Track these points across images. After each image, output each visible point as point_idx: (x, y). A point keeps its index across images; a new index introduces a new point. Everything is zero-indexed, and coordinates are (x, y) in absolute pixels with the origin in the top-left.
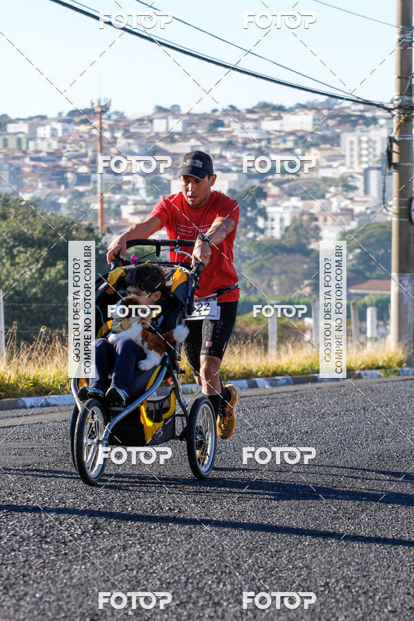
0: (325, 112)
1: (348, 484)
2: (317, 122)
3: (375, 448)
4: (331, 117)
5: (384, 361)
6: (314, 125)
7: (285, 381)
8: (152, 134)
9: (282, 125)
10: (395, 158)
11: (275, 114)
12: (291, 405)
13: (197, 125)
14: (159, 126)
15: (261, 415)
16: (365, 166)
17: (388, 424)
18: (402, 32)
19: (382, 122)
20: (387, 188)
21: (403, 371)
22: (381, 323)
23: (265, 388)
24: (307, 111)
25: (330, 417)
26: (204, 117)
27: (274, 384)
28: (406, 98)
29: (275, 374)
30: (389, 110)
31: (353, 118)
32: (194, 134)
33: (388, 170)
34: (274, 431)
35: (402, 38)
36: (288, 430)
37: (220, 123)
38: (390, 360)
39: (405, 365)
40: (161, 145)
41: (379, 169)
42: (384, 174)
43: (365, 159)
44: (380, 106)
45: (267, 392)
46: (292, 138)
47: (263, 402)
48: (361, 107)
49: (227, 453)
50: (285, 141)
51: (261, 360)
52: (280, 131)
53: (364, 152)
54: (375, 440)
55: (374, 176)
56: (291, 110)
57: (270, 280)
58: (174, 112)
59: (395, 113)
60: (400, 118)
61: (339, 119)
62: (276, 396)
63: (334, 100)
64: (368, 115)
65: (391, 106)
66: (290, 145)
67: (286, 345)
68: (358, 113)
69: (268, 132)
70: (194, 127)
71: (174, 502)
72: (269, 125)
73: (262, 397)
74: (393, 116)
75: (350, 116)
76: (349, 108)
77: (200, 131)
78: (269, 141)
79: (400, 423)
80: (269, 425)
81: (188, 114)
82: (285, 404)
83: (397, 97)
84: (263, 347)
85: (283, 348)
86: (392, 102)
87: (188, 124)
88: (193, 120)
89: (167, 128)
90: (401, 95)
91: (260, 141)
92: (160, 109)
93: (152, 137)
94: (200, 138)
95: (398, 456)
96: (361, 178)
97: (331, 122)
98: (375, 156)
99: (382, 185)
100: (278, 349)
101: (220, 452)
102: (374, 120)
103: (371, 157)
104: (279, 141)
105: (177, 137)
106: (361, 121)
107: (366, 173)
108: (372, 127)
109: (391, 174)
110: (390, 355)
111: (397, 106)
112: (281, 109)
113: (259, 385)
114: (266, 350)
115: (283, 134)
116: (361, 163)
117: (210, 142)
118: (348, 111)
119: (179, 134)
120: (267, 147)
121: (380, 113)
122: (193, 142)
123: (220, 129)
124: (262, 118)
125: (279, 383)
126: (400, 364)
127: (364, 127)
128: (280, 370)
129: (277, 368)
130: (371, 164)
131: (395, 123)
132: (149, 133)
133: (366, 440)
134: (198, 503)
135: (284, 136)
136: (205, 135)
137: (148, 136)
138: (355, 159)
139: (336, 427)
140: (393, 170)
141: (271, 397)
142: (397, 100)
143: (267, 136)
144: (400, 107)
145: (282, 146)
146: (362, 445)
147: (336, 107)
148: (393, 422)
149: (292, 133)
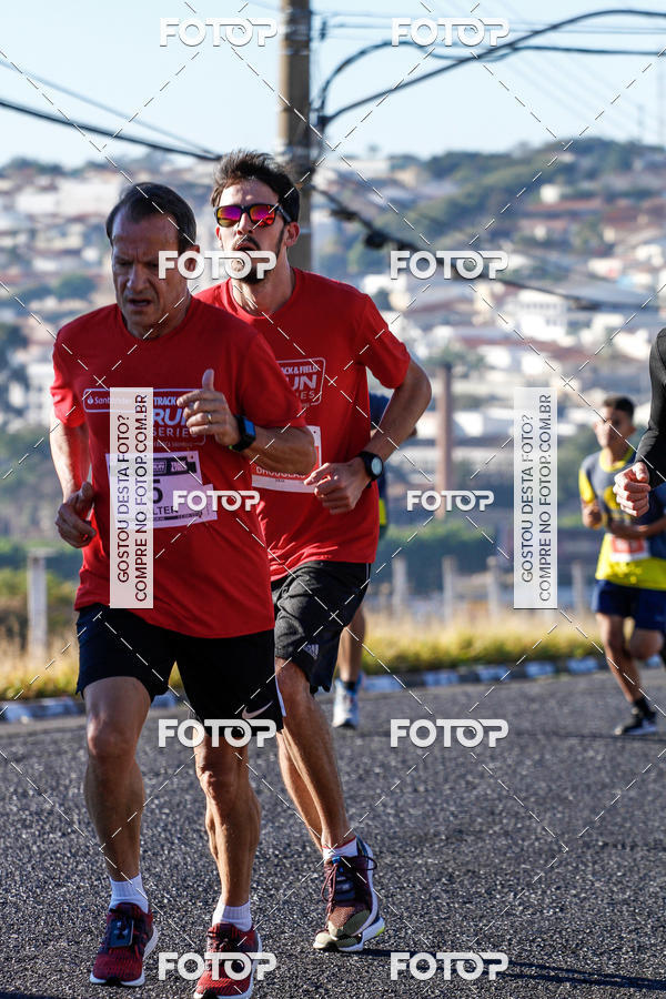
1: (178, 911)
7: (60, 710)
9: (58, 203)
11: (44, 181)
12: (69, 756)
15: (10, 776)
23: (19, 721)
24: (106, 178)
27: (39, 714)
28: (300, 151)
29: (41, 694)
34: (34, 808)
35: (291, 33)
45: (24, 730)
46: (77, 229)
47: (14, 749)
50: (64, 235)
51: (15, 668)
52: (54, 215)
56: (76, 174)
57: (35, 509)
62: (42, 737)
63: (159, 155)
66: (73, 241)
67: (63, 637)
69: (31, 218)
72: (33, 202)
73: (14, 740)
76: (189, 170)
78: (33, 233)
80: (25, 795)
82: (59, 753)
83: (281, 149)
84: (17, 640)
85: (58, 644)
90: (290, 144)
91: (13, 233)
95: (277, 856)
100: (49, 645)
104: (53, 233)
112: (55, 171)
113: (10, 715)
114: (23, 646)
115: (59, 221)
118: (188, 177)
120: (30, 247)
124: (18, 189)
125: (50, 712)
128: (51, 687)
129: (45, 684)
135: (61, 224)
139: (157, 798)
141: (30, 739)
142: (283, 154)
143: (28, 225)
145: (59, 244)
147: (166, 168)
149: (80, 219)
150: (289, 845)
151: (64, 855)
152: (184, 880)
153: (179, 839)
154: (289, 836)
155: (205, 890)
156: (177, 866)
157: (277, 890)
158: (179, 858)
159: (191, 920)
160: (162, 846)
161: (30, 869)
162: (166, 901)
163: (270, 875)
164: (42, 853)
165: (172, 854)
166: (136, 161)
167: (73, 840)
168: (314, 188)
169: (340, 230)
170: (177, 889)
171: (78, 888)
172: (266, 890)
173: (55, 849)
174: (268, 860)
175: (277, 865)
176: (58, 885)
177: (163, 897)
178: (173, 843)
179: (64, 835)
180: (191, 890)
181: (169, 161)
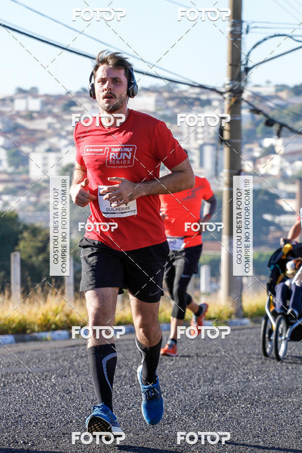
0: (166, 95)
1: (182, 421)
2: (159, 103)
3: (205, 389)
4: (172, 99)
5: (215, 313)
6: (156, 105)
8: (14, 113)
10: (226, 136)
12: (133, 351)
13: (53, 104)
14: (20, 105)
16: (200, 142)
17: (217, 368)
18: (233, 25)
19: (215, 103)
20: (219, 162)
21: (232, 322)
22: (214, 279)
24: (150, 94)
25: (167, 362)
26: (59, 97)
28: (236, 83)
30: (221, 93)
31: (191, 100)
32: (50, 113)
33: (220, 146)
35: (233, 31)
36: (130, 373)
37: (73, 104)
38: (221, 312)
39: (233, 317)
40: (20, 121)
41: (212, 145)
42: (217, 149)
43: (200, 136)
44: (214, 90)
48: (197, 90)
49: (75, 393)
53: (200, 130)
54: (206, 382)
55: (209, 151)
58: (32, 93)
59: (226, 95)
60: (230, 100)
61: (177, 101)
63: (173, 84)
64: (204, 97)
65: (223, 90)
68: (194, 96)
70: (50, 107)
71: (28, 436)
74: (225, 98)
75: (186, 98)
76: (186, 91)
77: (56, 110)
79: (228, 368)
81: (46, 95)
82: (128, 350)
83: (228, 82)
86: (224, 87)
87: (45, 104)
88: (49, 100)
89: (27, 107)
90: (232, 80)
92: (21, 91)
93: (13, 115)
94: (56, 116)
95: (226, 397)
96: (197, 153)
97: (171, 104)
98: (209, 133)
99: (214, 159)
101: (70, 393)
102: (208, 102)
103: (206, 134)
105: (35, 115)
106: (197, 103)
107: (201, 148)
108: (206, 108)
109: (222, 149)
110: (221, 308)
111: (228, 90)
116: (196, 139)
117: (64, 120)
118: (186, 94)
119: (37, 112)
121: (214, 96)
122: (50, 120)
123: (74, 109)
126: (230, 317)
127: (199, 108)
129: (122, 319)
130: (206, 141)
131: (226, 104)
132: (11, 111)
133: (198, 383)
134: (49, 437)
136: (60, 114)
137: (9, 114)
138: (192, 136)
139: (172, 370)
140: (224, 146)
142: (229, 84)
144: (231, 90)
146: (194, 387)
147: (176, 90)
148: (223, 367)
150: (231, 392)
151: (131, 395)
152: (185, 407)
153: (182, 389)
154: (231, 388)
155: (194, 412)
156: (181, 401)
157: (226, 412)
158: (182, 397)
159: (188, 425)
160: (175, 392)
161: (116, 401)
162: (177, 416)
163: (223, 405)
164: (121, 394)
165: (179, 395)
166: (163, 87)
167: (134, 389)
168: (242, 99)
169: (253, 118)
170: (182, 411)
171: (138, 410)
172: (222, 412)
173: (127, 392)
174: (222, 399)
175: (226, 401)
176: (129, 409)
177: (175, 414)
178: (179, 391)
179: (131, 386)
180: (187, 412)
181: (178, 87)
